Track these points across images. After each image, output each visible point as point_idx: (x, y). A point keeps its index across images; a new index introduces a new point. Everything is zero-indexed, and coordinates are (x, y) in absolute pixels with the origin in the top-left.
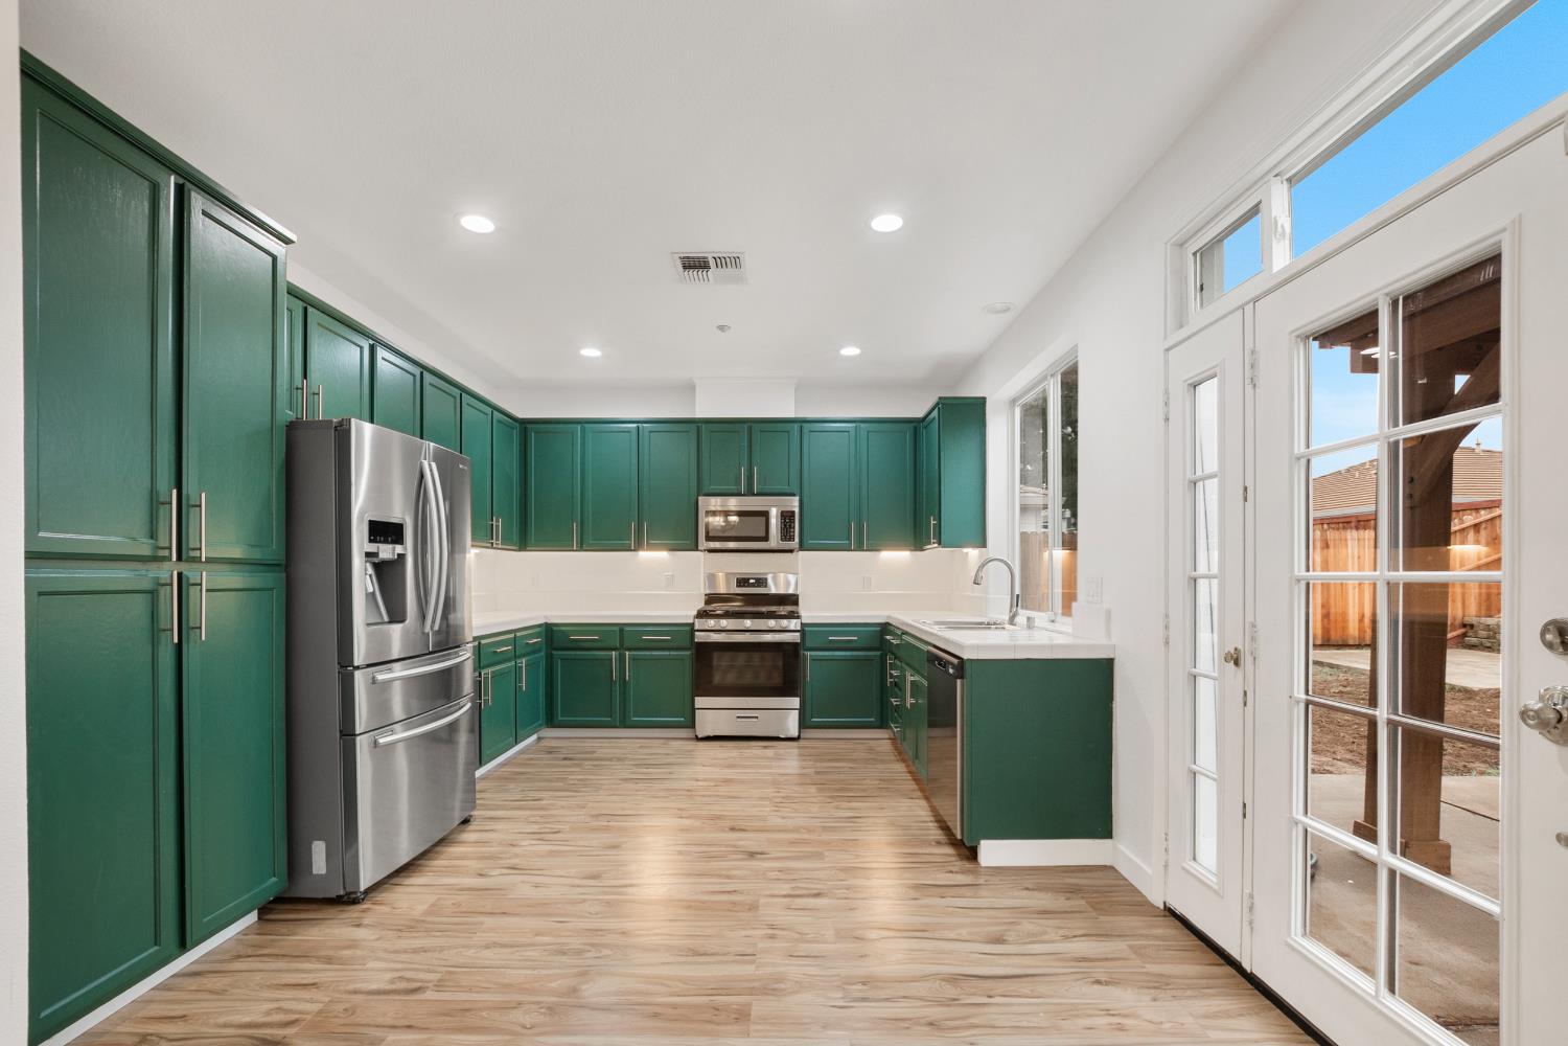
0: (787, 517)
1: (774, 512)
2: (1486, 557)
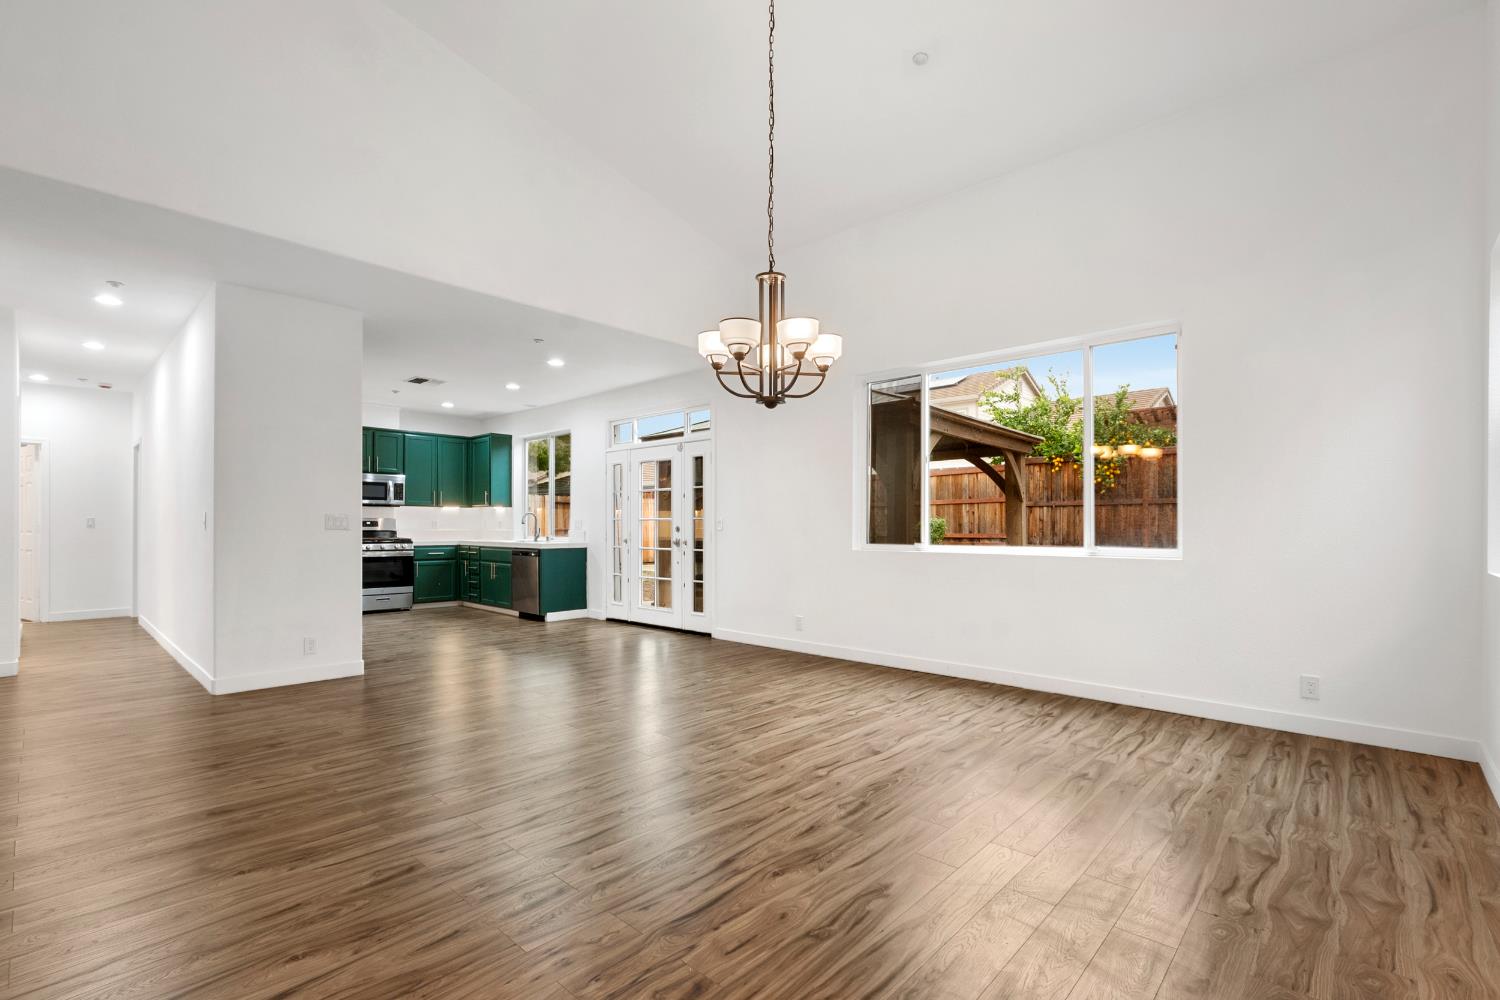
0: (398, 487)
1: (391, 483)
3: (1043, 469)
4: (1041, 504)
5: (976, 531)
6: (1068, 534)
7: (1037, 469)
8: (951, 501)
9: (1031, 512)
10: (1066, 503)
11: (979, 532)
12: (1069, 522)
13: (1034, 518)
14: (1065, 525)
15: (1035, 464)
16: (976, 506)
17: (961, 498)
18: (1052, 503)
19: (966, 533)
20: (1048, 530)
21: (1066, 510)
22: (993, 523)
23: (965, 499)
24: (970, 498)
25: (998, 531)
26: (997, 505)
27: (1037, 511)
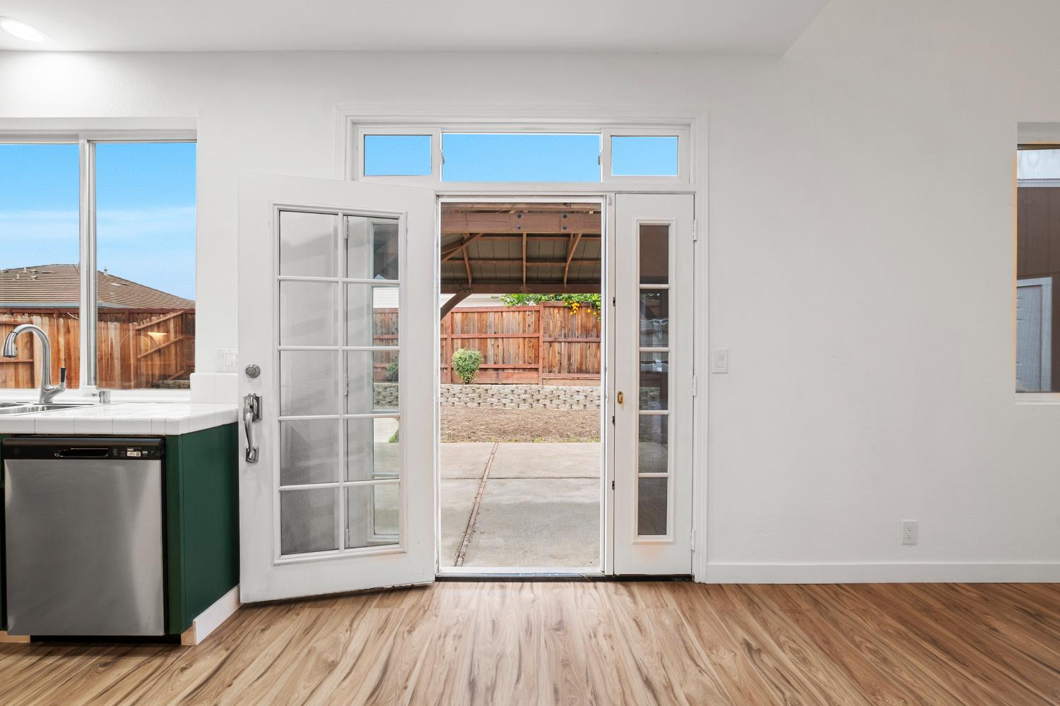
2: (164, 343)
3: (561, 312)
4: (560, 340)
5: (501, 361)
6: (581, 364)
7: (556, 311)
8: (477, 335)
9: (551, 346)
10: (580, 340)
11: (504, 362)
12: (582, 355)
13: (554, 351)
14: (579, 357)
15: (554, 307)
16: (500, 340)
17: (486, 333)
18: (570, 340)
19: (491, 364)
20: (565, 362)
21: (579, 345)
22: (518, 355)
23: (490, 334)
24: (495, 333)
25: (521, 363)
26: (521, 340)
27: (556, 345)
